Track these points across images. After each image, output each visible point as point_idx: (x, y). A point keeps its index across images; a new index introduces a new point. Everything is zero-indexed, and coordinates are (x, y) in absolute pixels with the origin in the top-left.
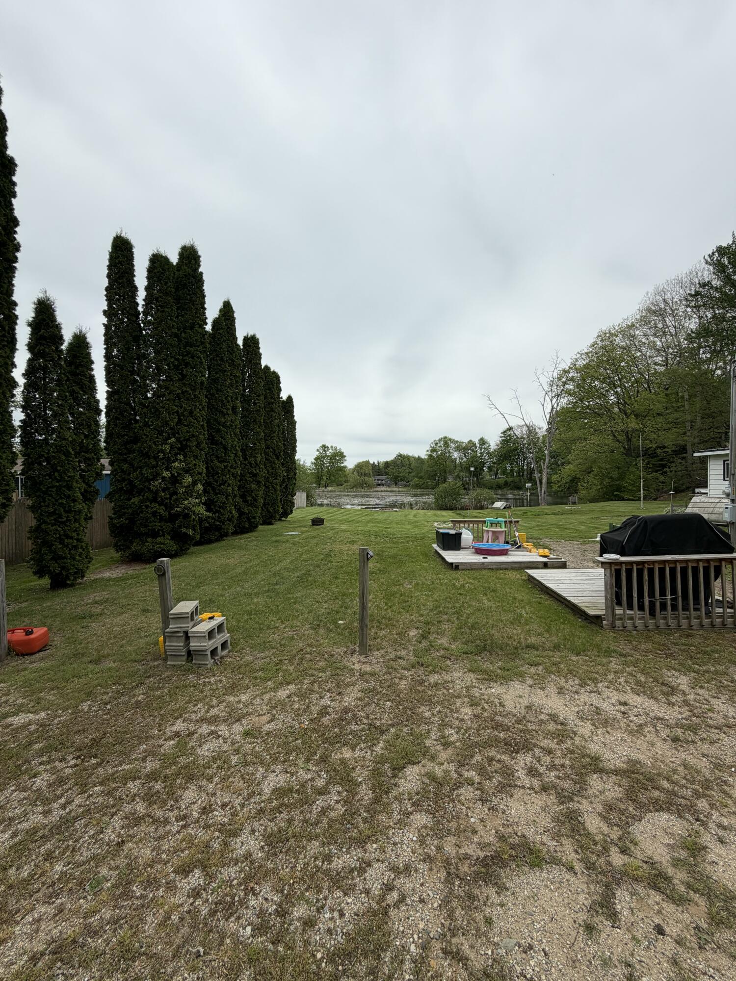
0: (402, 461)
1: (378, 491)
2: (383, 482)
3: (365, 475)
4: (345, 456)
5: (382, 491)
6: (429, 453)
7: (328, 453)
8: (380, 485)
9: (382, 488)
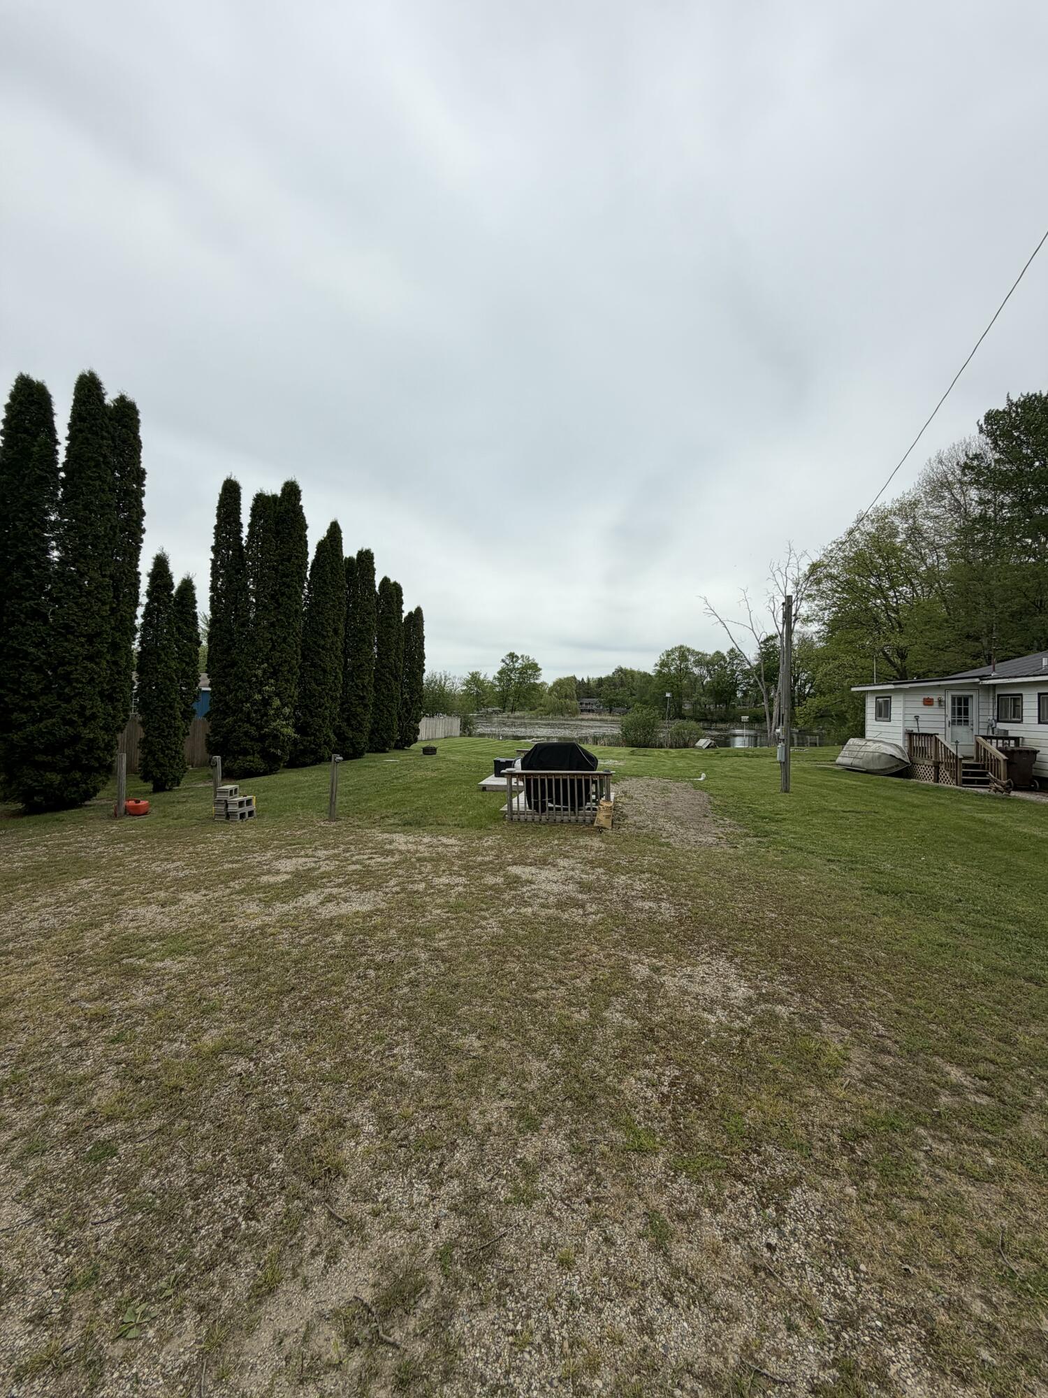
0: (623, 678)
1: (582, 720)
2: (594, 707)
3: (566, 697)
4: (540, 669)
5: (588, 720)
6: (658, 668)
7: (517, 665)
8: (589, 711)
9: (591, 716)
